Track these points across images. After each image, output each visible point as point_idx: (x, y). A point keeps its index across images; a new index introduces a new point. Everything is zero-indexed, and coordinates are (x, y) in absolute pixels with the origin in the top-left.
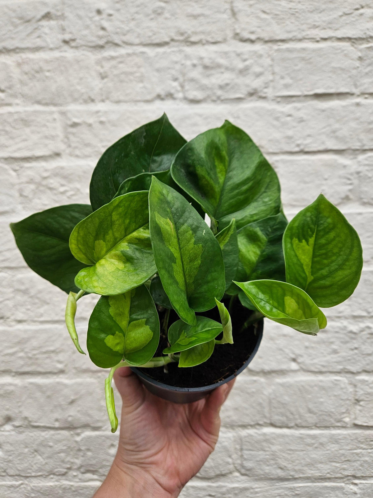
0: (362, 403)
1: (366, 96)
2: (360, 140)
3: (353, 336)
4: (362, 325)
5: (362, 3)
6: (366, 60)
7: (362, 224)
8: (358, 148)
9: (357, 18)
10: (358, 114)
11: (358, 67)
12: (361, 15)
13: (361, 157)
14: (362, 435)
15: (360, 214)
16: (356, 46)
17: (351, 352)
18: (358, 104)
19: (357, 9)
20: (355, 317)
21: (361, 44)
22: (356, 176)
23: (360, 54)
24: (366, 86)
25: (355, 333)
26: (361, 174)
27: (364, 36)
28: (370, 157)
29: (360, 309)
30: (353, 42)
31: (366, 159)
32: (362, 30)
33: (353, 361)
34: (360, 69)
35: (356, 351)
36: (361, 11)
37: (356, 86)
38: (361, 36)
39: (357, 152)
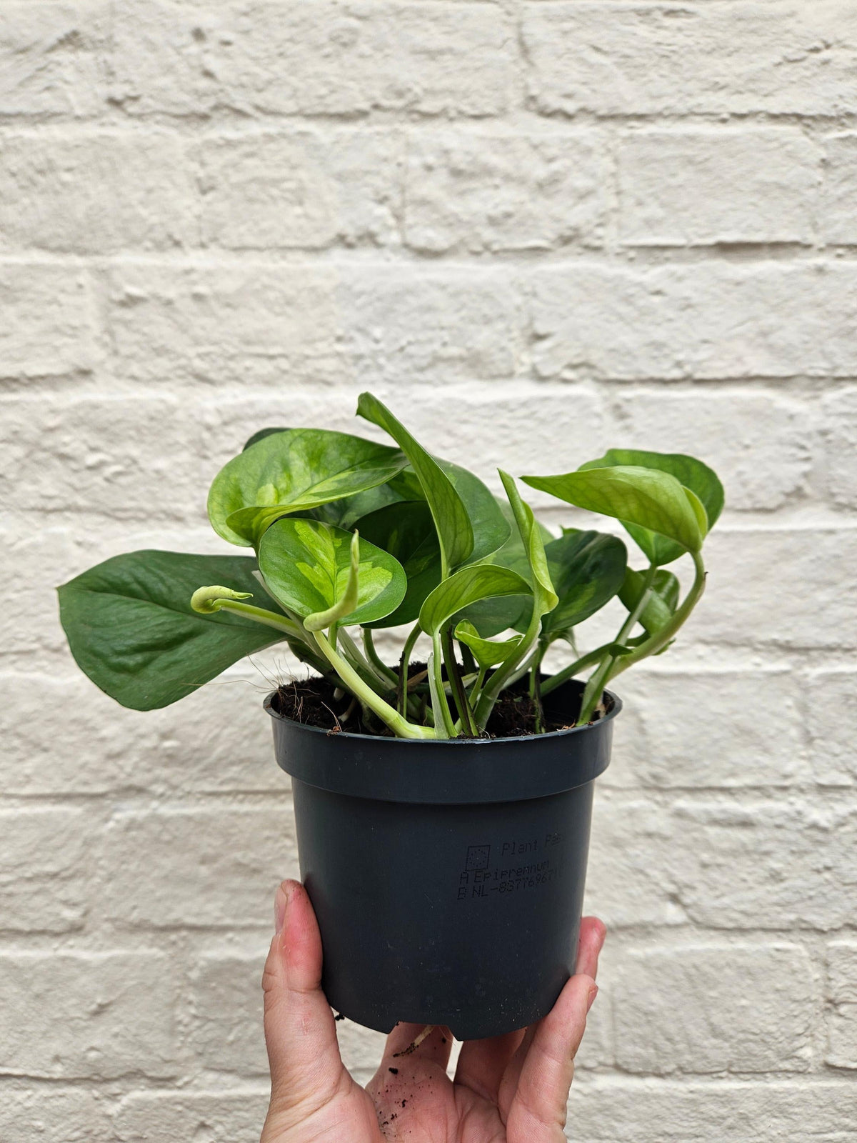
0: (843, 1009)
1: (840, 251)
2: (826, 356)
3: (820, 836)
4: (842, 809)
5: (825, 38)
6: (836, 167)
7: (837, 556)
8: (822, 373)
9: (816, 70)
10: (822, 294)
11: (820, 183)
12: (826, 62)
13: (831, 396)
14: (846, 1093)
15: (831, 532)
16: (813, 134)
17: (817, 878)
18: (820, 270)
19: (816, 50)
20: (822, 788)
21: (825, 131)
22: (819, 440)
23: (824, 154)
24: (838, 228)
25: (824, 830)
26: (830, 437)
27: (833, 113)
28: (849, 395)
29: (836, 768)
30: (808, 126)
31: (842, 401)
32: (827, 99)
33: (822, 900)
34: (823, 188)
35: (827, 875)
36: (825, 54)
37: (815, 227)
38: (825, 113)
39: (821, 384)
